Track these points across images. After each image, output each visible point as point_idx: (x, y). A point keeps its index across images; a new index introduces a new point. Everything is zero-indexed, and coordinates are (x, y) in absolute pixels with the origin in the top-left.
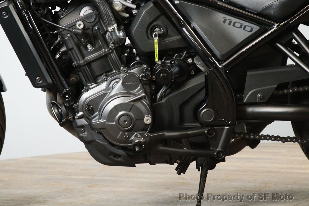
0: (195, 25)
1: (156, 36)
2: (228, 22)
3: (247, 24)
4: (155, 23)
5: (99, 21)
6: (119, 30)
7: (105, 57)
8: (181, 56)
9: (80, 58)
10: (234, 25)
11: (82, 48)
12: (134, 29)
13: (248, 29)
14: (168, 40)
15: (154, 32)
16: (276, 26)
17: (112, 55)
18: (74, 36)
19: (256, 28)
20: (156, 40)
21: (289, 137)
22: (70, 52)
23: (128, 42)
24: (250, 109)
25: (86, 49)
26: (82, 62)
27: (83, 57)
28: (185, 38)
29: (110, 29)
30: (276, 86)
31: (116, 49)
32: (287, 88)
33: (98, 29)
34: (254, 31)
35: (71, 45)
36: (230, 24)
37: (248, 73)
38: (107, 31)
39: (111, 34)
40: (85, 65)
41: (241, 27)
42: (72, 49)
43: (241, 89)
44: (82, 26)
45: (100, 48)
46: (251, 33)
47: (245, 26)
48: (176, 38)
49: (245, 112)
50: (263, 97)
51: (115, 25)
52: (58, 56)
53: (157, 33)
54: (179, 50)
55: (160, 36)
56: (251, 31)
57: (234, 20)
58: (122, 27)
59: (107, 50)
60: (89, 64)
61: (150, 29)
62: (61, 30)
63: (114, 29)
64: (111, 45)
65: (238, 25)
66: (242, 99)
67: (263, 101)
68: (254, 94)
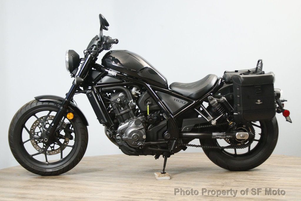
0: (163, 101)
1: (148, 104)
2: (176, 100)
3: (183, 101)
4: (148, 100)
5: (126, 98)
6: (134, 102)
7: (128, 112)
8: (157, 113)
9: (118, 112)
10: (178, 101)
11: (119, 109)
12: (140, 102)
13: (184, 103)
14: (153, 106)
15: (147, 103)
16: (194, 102)
17: (131, 112)
18: (116, 104)
19: (187, 102)
20: (148, 106)
21: (199, 145)
22: (114, 110)
23: (137, 107)
24: (184, 134)
25: (121, 109)
26: (119, 114)
27: (120, 112)
28: (159, 106)
29: (130, 101)
30: (194, 125)
31: (132, 109)
32: (198, 126)
33: (126, 101)
34: (186, 103)
35: (115, 107)
36: (177, 101)
37: (184, 120)
38: (129, 102)
39: (131, 104)
40: (120, 115)
41: (181, 102)
42: (115, 109)
43: (181, 126)
44: (119, 100)
45: (126, 109)
46: (185, 104)
47: (183, 102)
48: (156, 106)
49: (182, 135)
50: (189, 129)
51: (132, 100)
52: (109, 112)
53: (149, 103)
54: (157, 110)
55: (149, 105)
56: (185, 103)
57: (178, 99)
58: (135, 101)
59: (129, 110)
60: (122, 115)
61: (146, 102)
62: (111, 102)
63: (132, 101)
64: (130, 108)
65: (180, 101)
66: (181, 130)
67: (189, 131)
68: (186, 128)
